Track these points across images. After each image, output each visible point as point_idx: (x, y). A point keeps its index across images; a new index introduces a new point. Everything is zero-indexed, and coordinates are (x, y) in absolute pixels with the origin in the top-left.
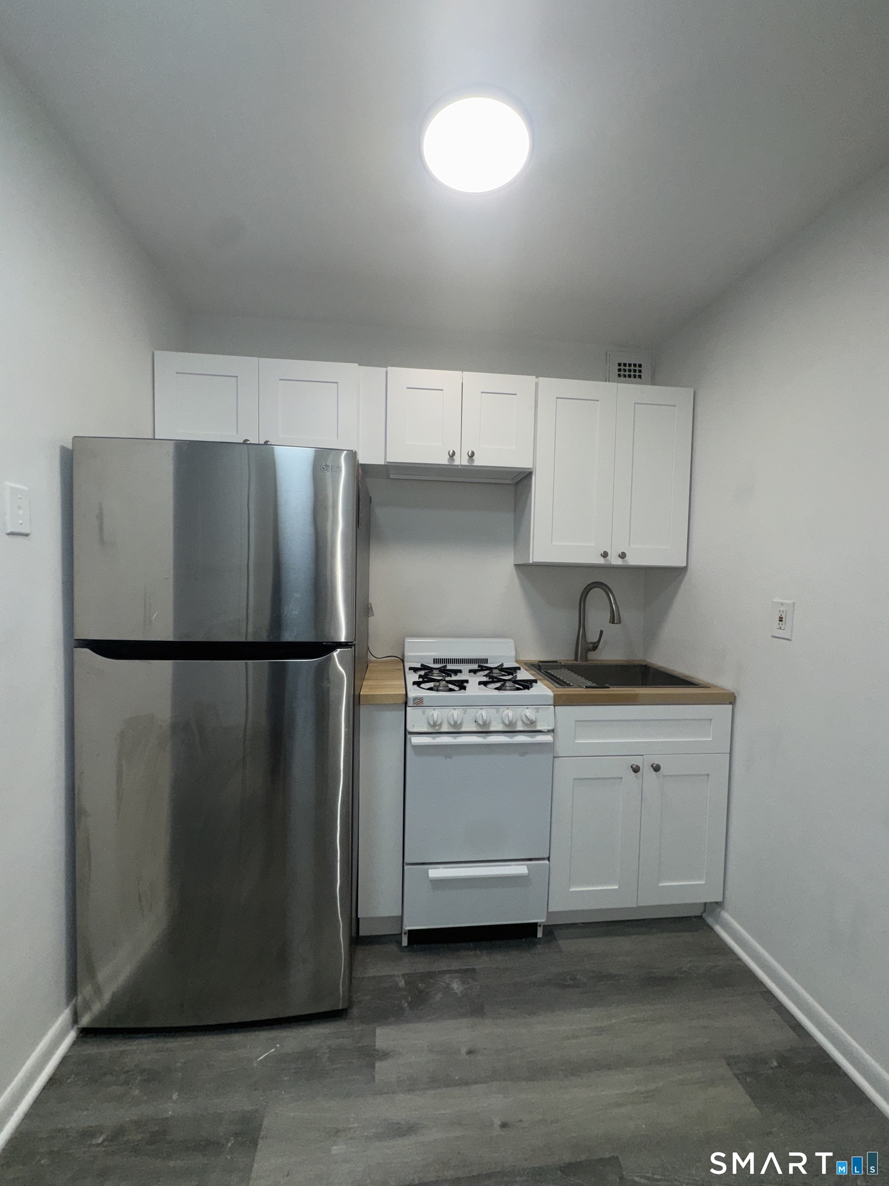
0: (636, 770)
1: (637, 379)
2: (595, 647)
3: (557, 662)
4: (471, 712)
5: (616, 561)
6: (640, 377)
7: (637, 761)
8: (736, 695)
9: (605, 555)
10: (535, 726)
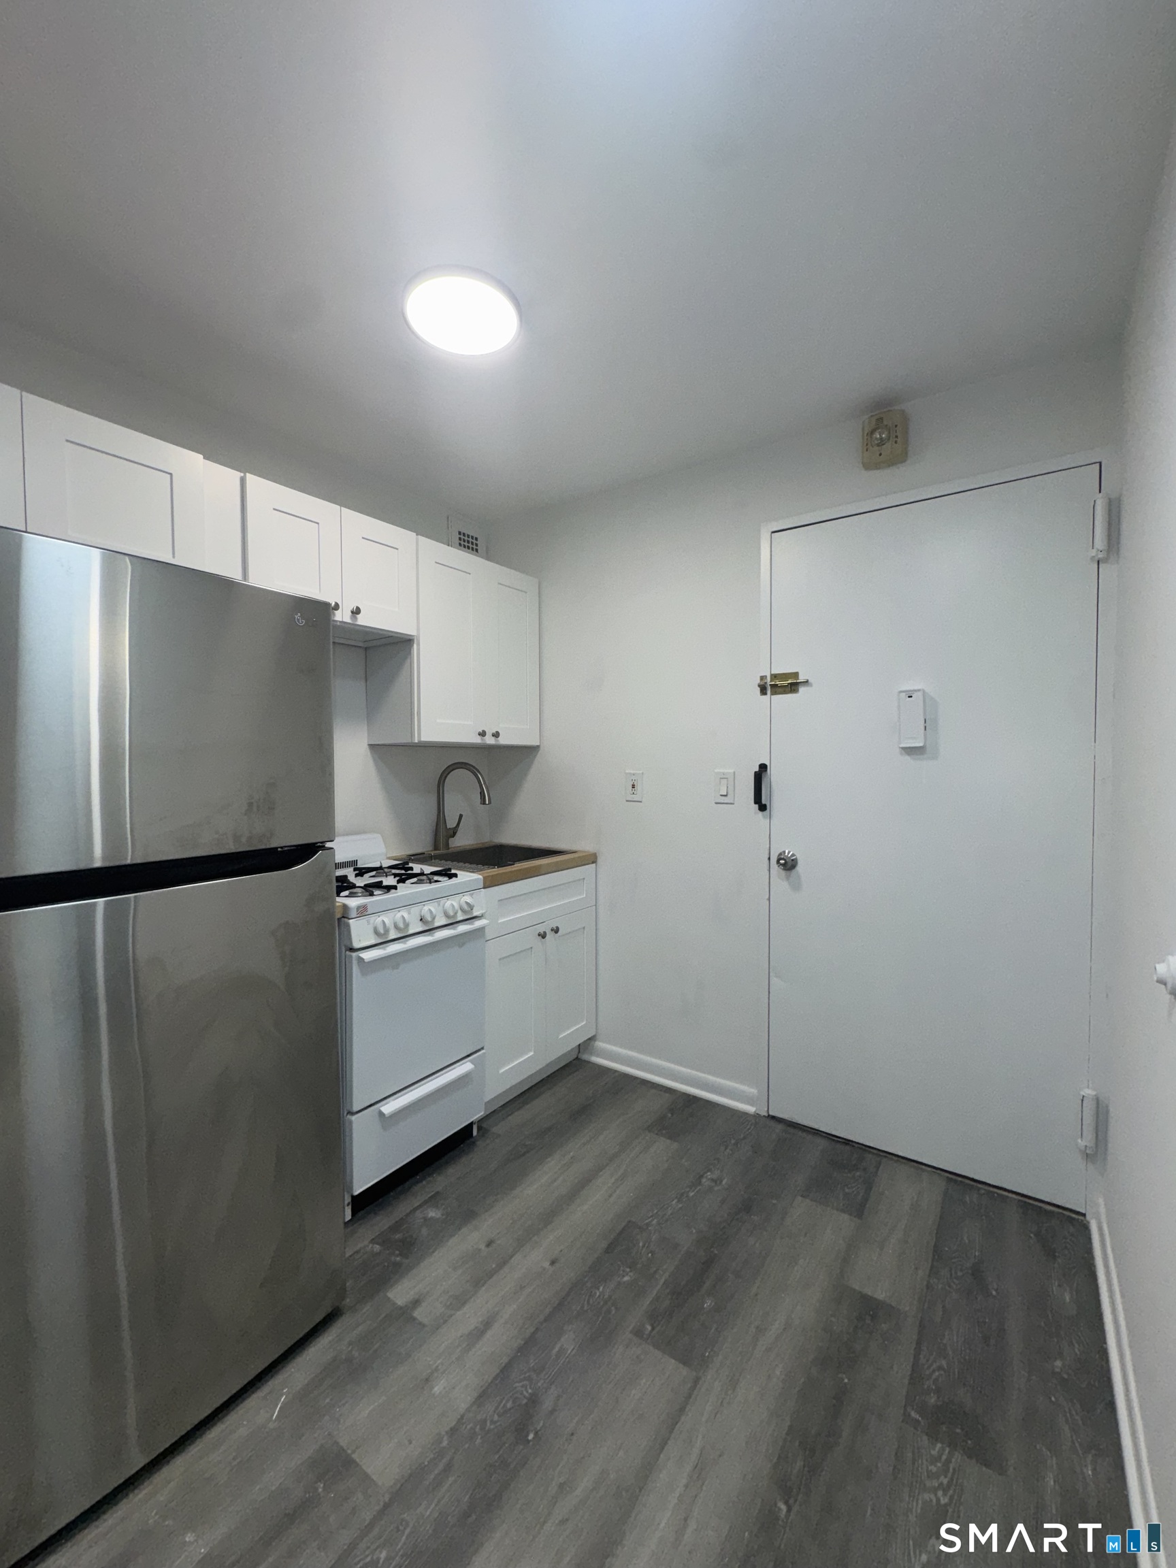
0: (543, 936)
1: (475, 552)
2: (453, 833)
3: (424, 853)
4: (415, 910)
5: (489, 740)
6: (477, 550)
7: (541, 929)
8: (597, 855)
9: (483, 734)
10: (472, 913)
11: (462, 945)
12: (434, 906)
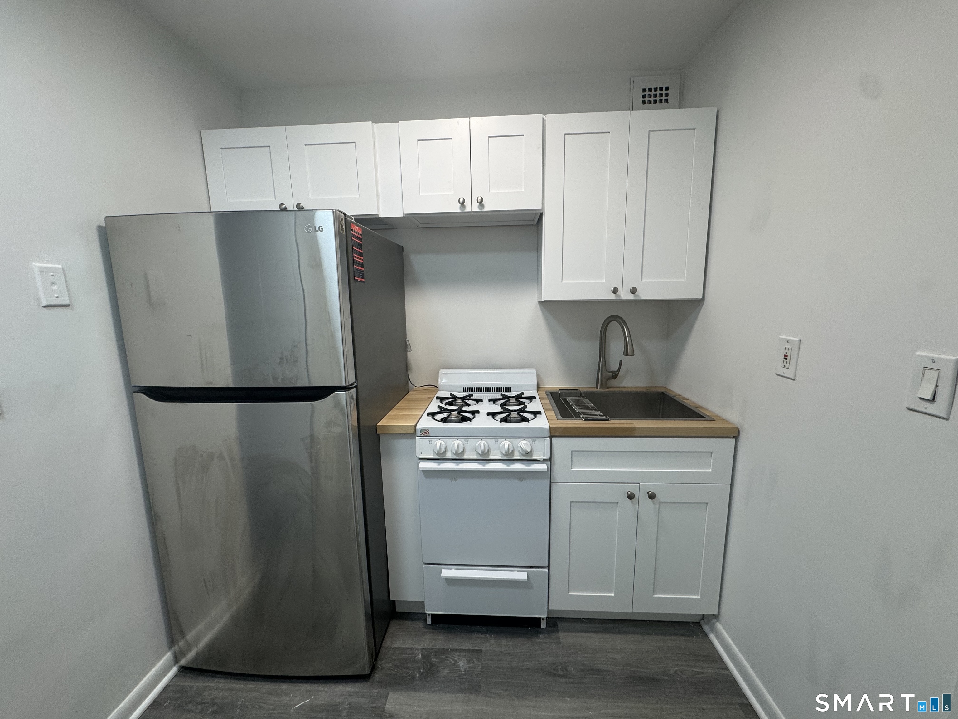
0: (631, 497)
1: (664, 104)
2: (615, 375)
3: (577, 390)
4: (472, 442)
5: (628, 296)
6: (667, 101)
7: (633, 489)
8: (740, 429)
9: (615, 291)
10: (532, 456)
11: (521, 479)
12: (491, 442)
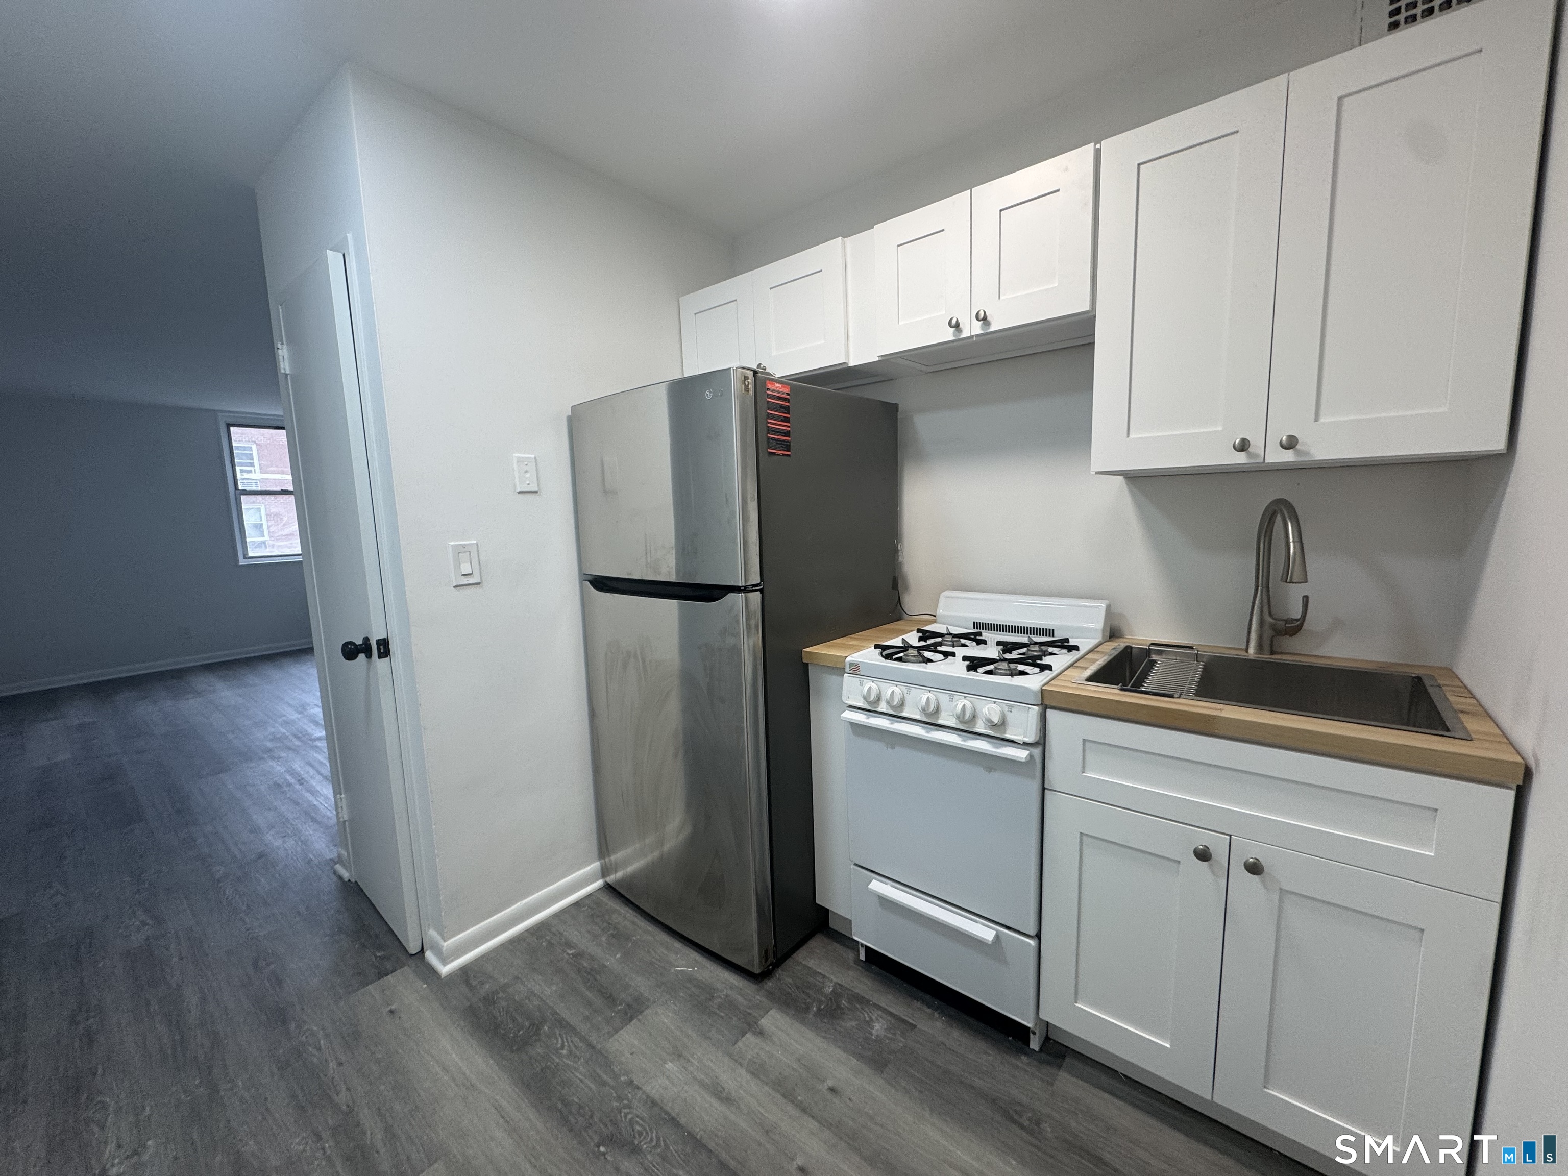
0: (1204, 856)
2: (1294, 628)
4: (916, 693)
5: (1277, 456)
7: (1204, 841)
9: (1243, 446)
10: (1003, 732)
11: (990, 769)
12: (944, 698)
